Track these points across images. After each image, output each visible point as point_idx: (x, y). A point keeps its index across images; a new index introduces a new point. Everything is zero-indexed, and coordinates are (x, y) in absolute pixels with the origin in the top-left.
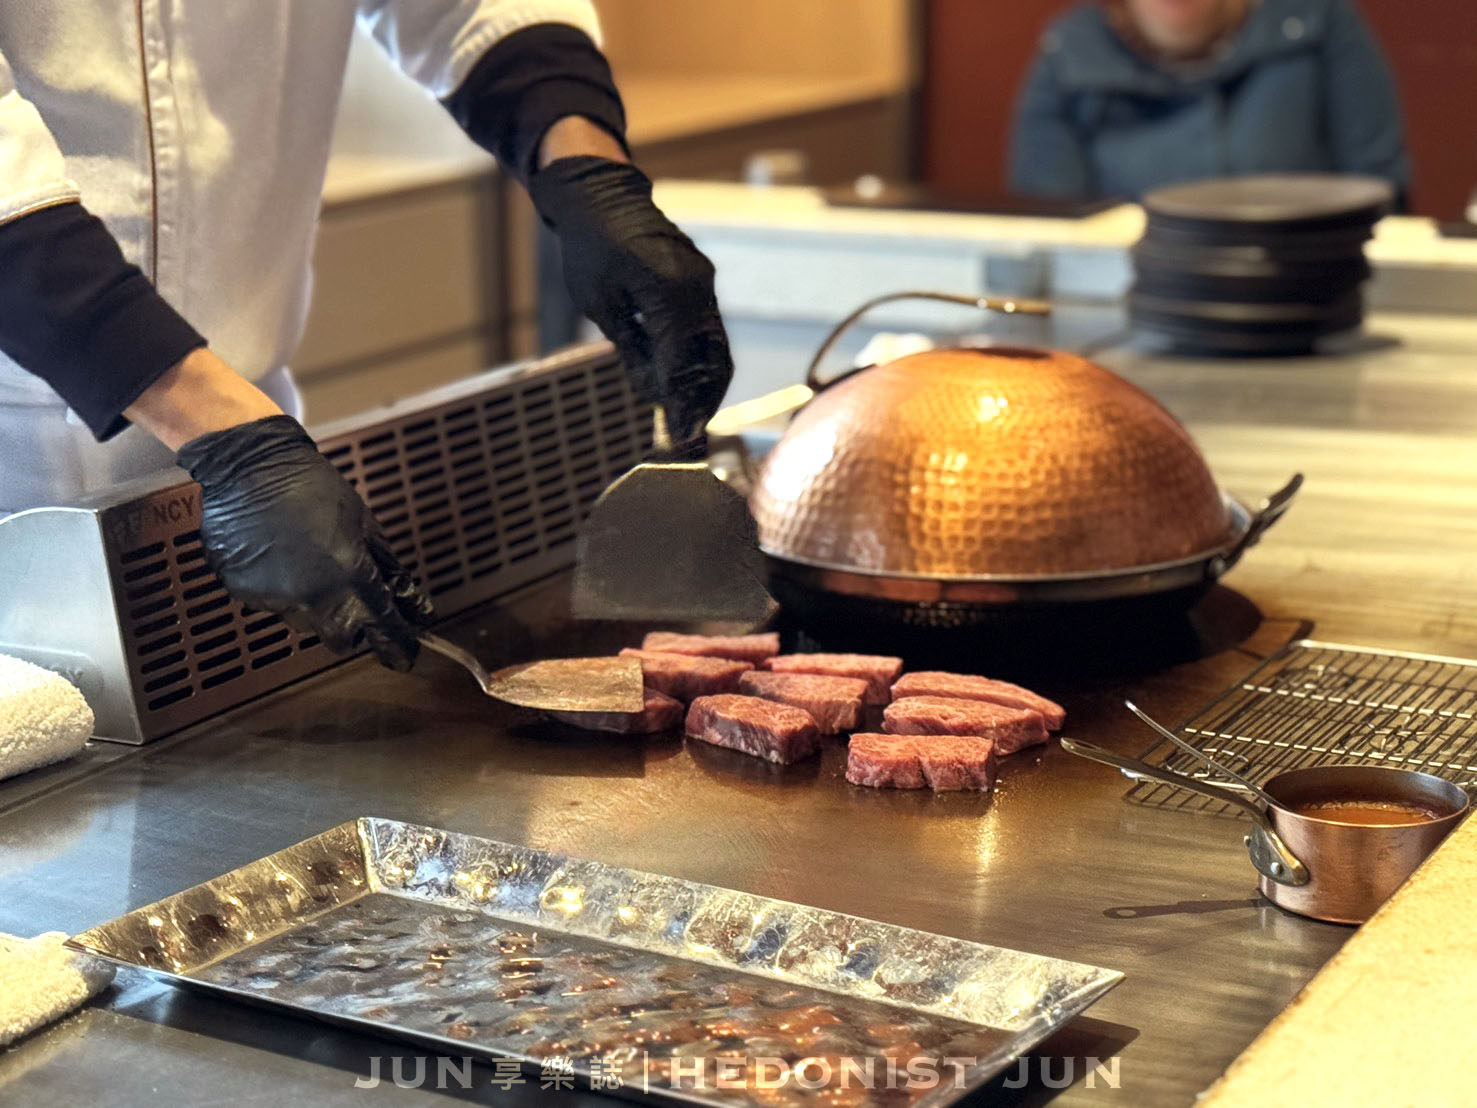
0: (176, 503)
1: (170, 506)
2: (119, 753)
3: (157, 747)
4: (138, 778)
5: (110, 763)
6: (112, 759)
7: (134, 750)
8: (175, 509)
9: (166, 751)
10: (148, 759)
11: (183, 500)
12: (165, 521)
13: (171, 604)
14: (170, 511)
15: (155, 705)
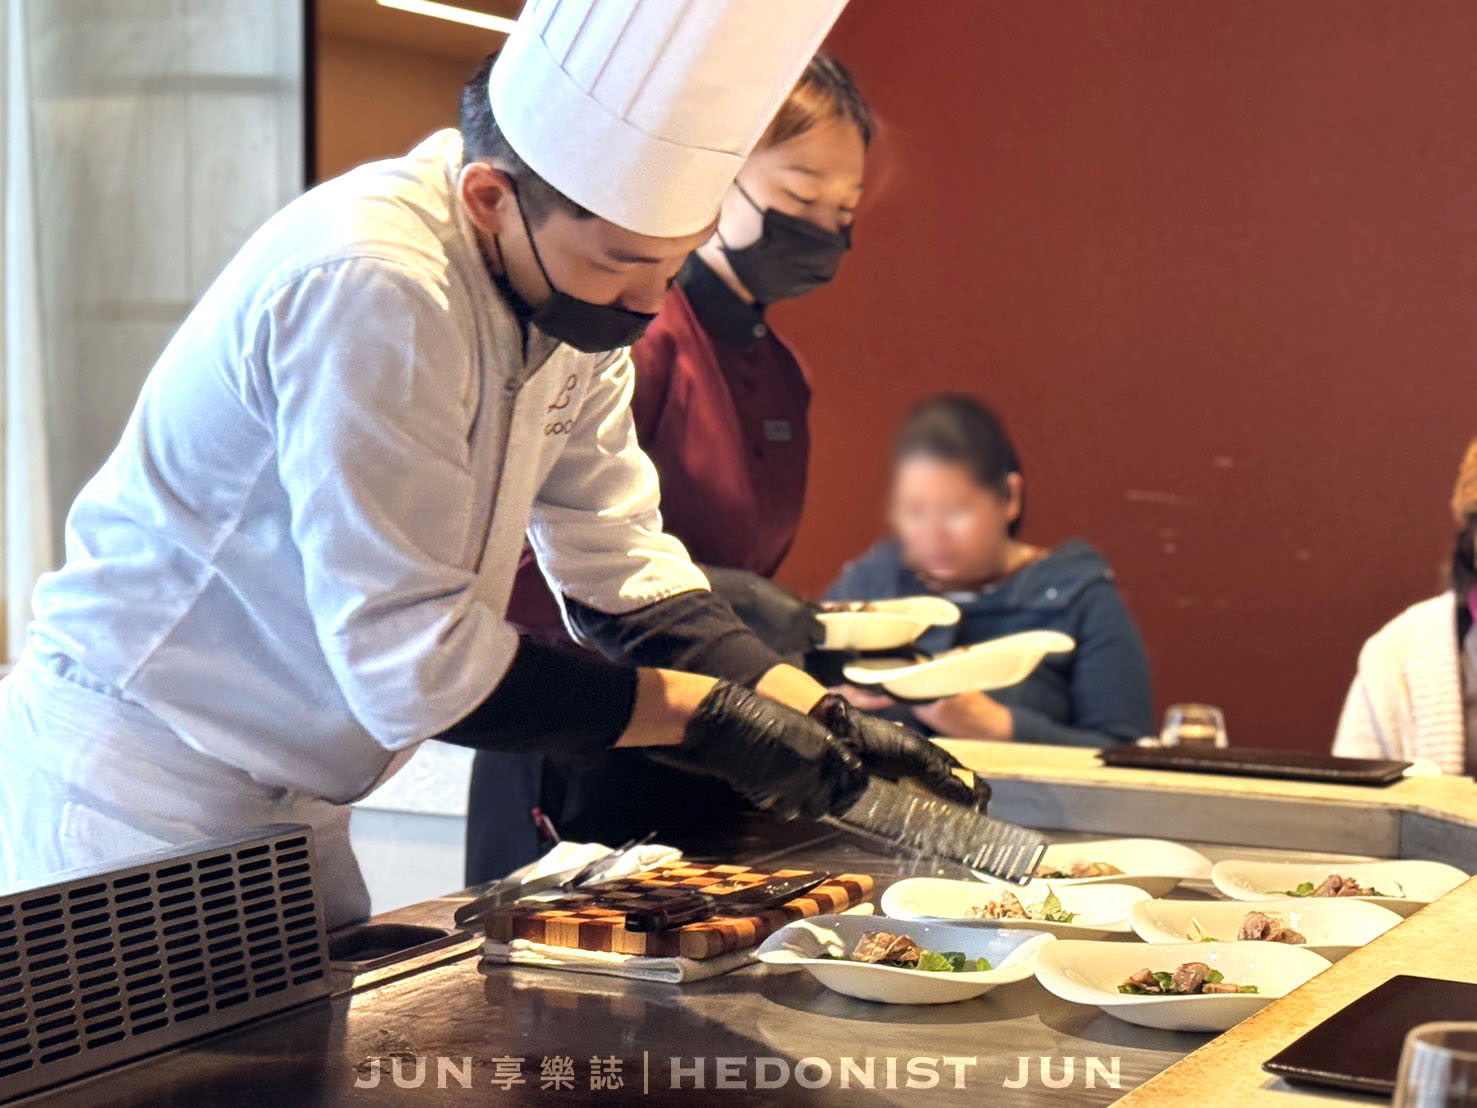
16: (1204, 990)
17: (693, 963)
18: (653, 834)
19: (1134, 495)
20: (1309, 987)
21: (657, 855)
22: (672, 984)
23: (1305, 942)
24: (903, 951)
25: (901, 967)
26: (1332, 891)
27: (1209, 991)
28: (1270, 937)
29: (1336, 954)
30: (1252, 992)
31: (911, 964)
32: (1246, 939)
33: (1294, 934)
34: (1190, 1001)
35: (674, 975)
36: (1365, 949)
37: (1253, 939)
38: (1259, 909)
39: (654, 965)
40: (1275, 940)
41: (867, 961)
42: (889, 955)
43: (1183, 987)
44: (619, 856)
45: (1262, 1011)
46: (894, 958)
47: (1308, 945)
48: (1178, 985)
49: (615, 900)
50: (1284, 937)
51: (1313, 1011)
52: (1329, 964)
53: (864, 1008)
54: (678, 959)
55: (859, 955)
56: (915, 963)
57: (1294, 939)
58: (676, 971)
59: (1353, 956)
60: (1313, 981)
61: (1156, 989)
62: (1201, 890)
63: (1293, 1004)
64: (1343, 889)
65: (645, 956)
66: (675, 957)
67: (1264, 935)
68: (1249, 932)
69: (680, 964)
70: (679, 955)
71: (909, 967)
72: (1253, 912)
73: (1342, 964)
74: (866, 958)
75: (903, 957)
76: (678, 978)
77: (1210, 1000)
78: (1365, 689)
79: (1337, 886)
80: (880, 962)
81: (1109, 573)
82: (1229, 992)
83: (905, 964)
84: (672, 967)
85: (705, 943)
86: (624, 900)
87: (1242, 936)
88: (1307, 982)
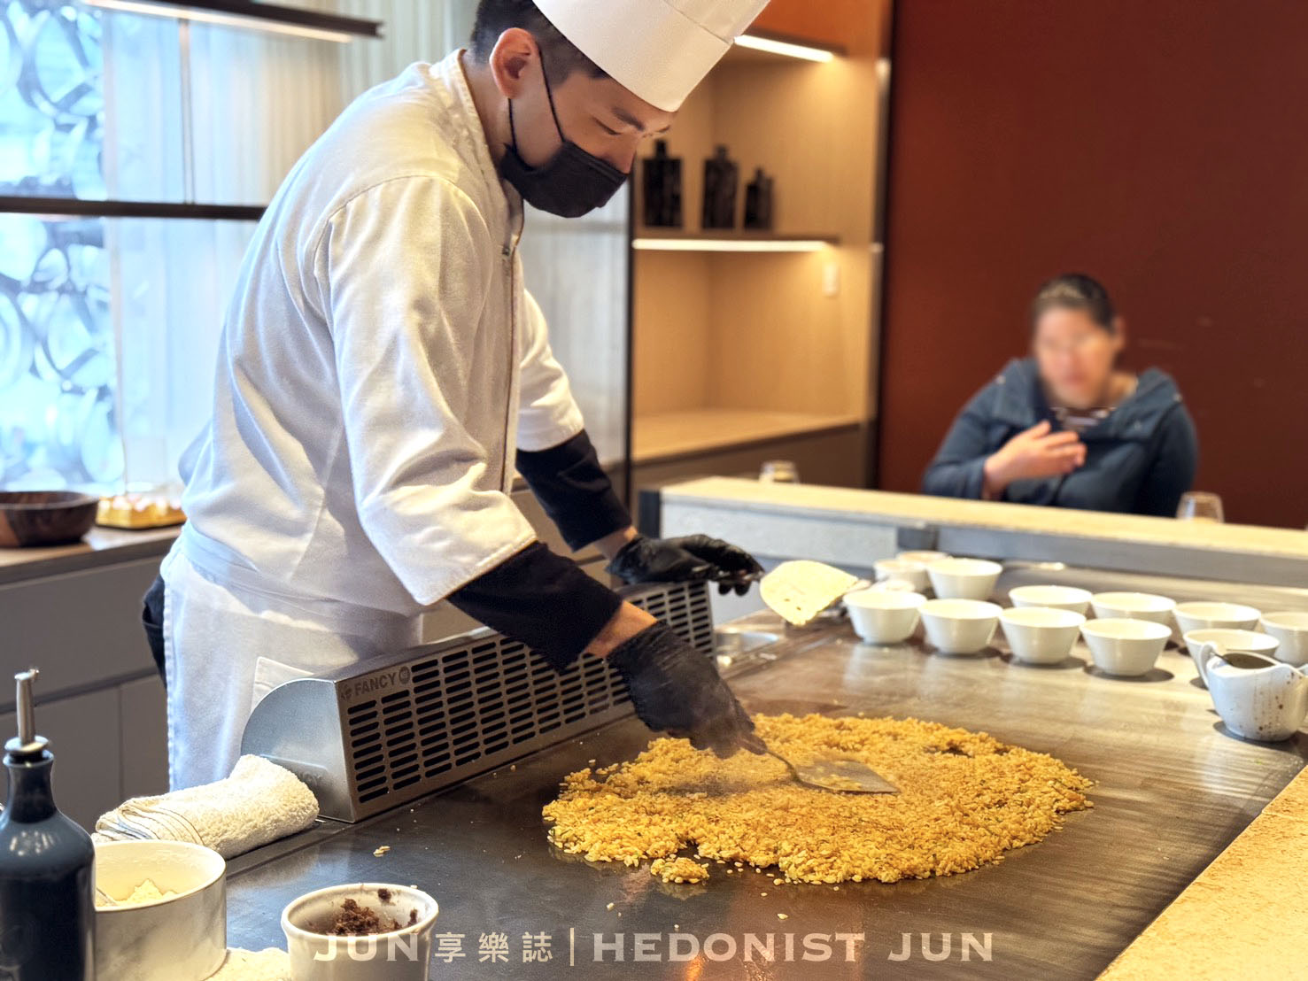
0: (384, 677)
1: (381, 679)
2: (340, 828)
3: (363, 825)
4: (349, 845)
5: (334, 835)
6: (335, 832)
7: (350, 826)
8: (384, 681)
9: (367, 828)
10: (357, 833)
11: (389, 675)
12: (377, 688)
13: (378, 738)
14: (381, 683)
15: (363, 799)
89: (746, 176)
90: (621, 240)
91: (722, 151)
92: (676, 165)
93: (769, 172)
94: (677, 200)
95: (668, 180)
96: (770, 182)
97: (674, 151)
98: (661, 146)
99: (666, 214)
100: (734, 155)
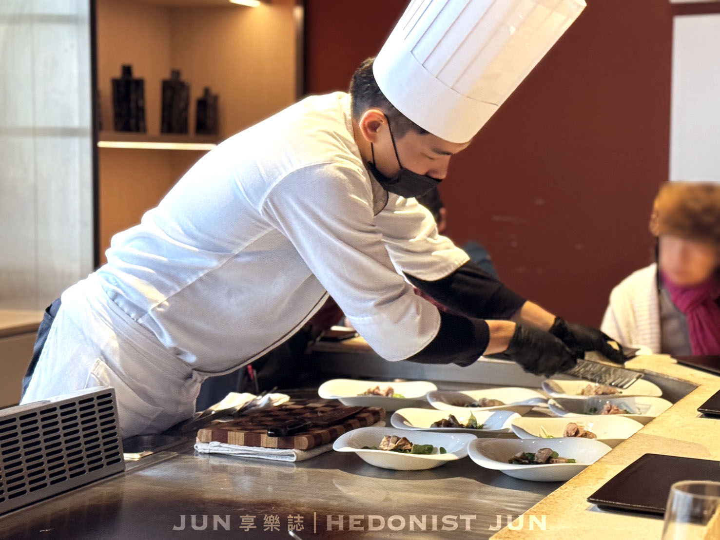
16: (551, 462)
17: (300, 451)
18: (275, 388)
19: (497, 218)
20: (603, 460)
21: (278, 398)
22: (292, 462)
23: (596, 437)
24: (404, 445)
25: (403, 452)
26: (606, 412)
27: (553, 462)
28: (580, 435)
29: (614, 444)
30: (573, 462)
31: (407, 451)
32: (568, 436)
33: (591, 433)
34: (544, 467)
35: (292, 458)
36: (628, 440)
37: (571, 436)
38: (573, 421)
39: (282, 453)
40: (582, 436)
41: (386, 450)
42: (396, 447)
43: (540, 460)
44: (260, 399)
45: (581, 472)
46: (399, 448)
47: (598, 439)
48: (538, 459)
49: (260, 421)
50: (586, 435)
51: (606, 471)
52: (611, 449)
53: (385, 472)
54: (294, 450)
55: (382, 447)
56: (410, 450)
57: (591, 436)
58: (293, 456)
59: (623, 444)
60: (605, 457)
61: (527, 461)
62: (542, 412)
63: (597, 468)
64: (612, 411)
65: (277, 448)
66: (292, 449)
67: (577, 434)
68: (569, 432)
69: (295, 453)
70: (294, 448)
71: (406, 453)
72: (571, 423)
73: (618, 448)
74: (386, 448)
75: (404, 448)
76: (294, 459)
77: (553, 466)
78: (613, 312)
79: (609, 409)
80: (392, 450)
81: (488, 257)
82: (562, 463)
83: (405, 451)
84: (290, 454)
85: (307, 442)
86: (264, 421)
87: (566, 435)
88: (602, 457)
89: (196, 93)
90: (88, 142)
91: (176, 73)
92: (139, 84)
93: (214, 91)
94: (141, 111)
95: (133, 96)
96: (216, 98)
97: (137, 74)
98: (127, 70)
99: (133, 122)
100: (185, 77)
